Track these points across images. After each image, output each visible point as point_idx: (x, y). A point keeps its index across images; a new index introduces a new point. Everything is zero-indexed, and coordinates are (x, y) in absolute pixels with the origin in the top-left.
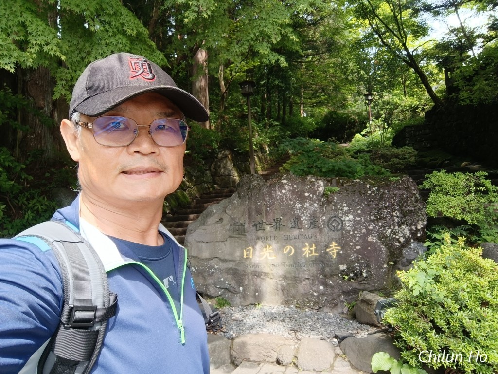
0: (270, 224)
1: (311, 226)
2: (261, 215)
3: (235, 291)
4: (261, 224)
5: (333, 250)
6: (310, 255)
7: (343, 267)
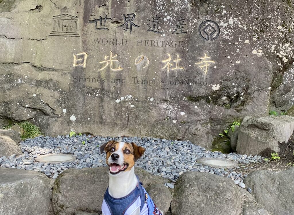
0: (118, 23)
1: (176, 30)
2: (105, 7)
3: (54, 114)
4: (103, 21)
5: (204, 64)
6: (172, 69)
7: (216, 87)
